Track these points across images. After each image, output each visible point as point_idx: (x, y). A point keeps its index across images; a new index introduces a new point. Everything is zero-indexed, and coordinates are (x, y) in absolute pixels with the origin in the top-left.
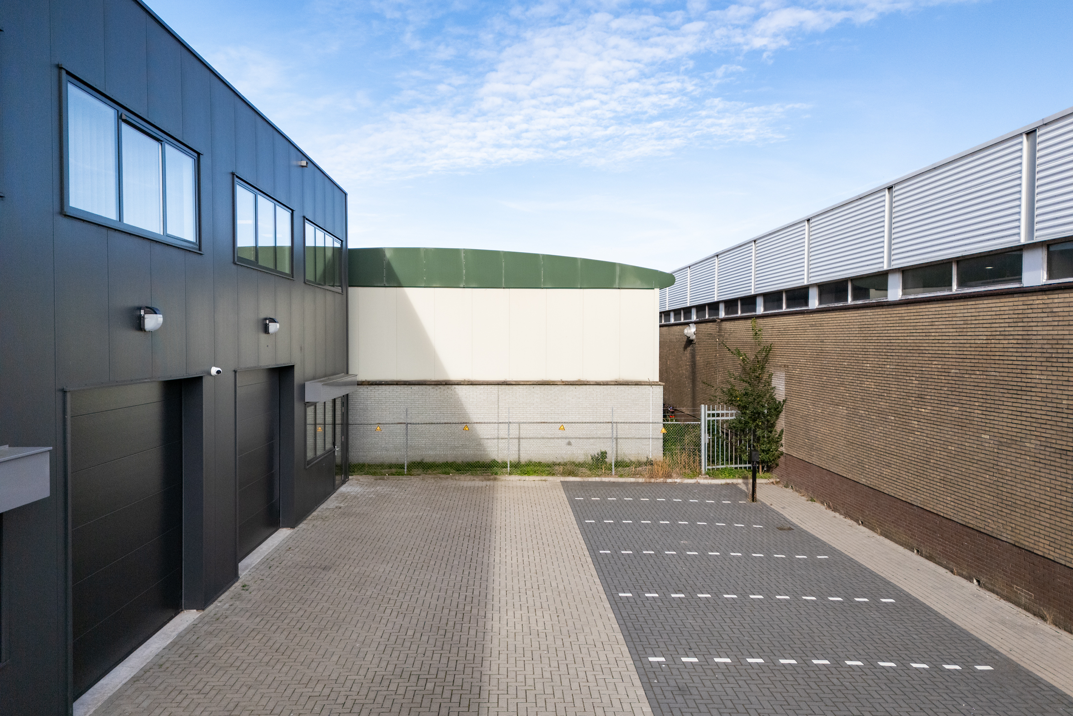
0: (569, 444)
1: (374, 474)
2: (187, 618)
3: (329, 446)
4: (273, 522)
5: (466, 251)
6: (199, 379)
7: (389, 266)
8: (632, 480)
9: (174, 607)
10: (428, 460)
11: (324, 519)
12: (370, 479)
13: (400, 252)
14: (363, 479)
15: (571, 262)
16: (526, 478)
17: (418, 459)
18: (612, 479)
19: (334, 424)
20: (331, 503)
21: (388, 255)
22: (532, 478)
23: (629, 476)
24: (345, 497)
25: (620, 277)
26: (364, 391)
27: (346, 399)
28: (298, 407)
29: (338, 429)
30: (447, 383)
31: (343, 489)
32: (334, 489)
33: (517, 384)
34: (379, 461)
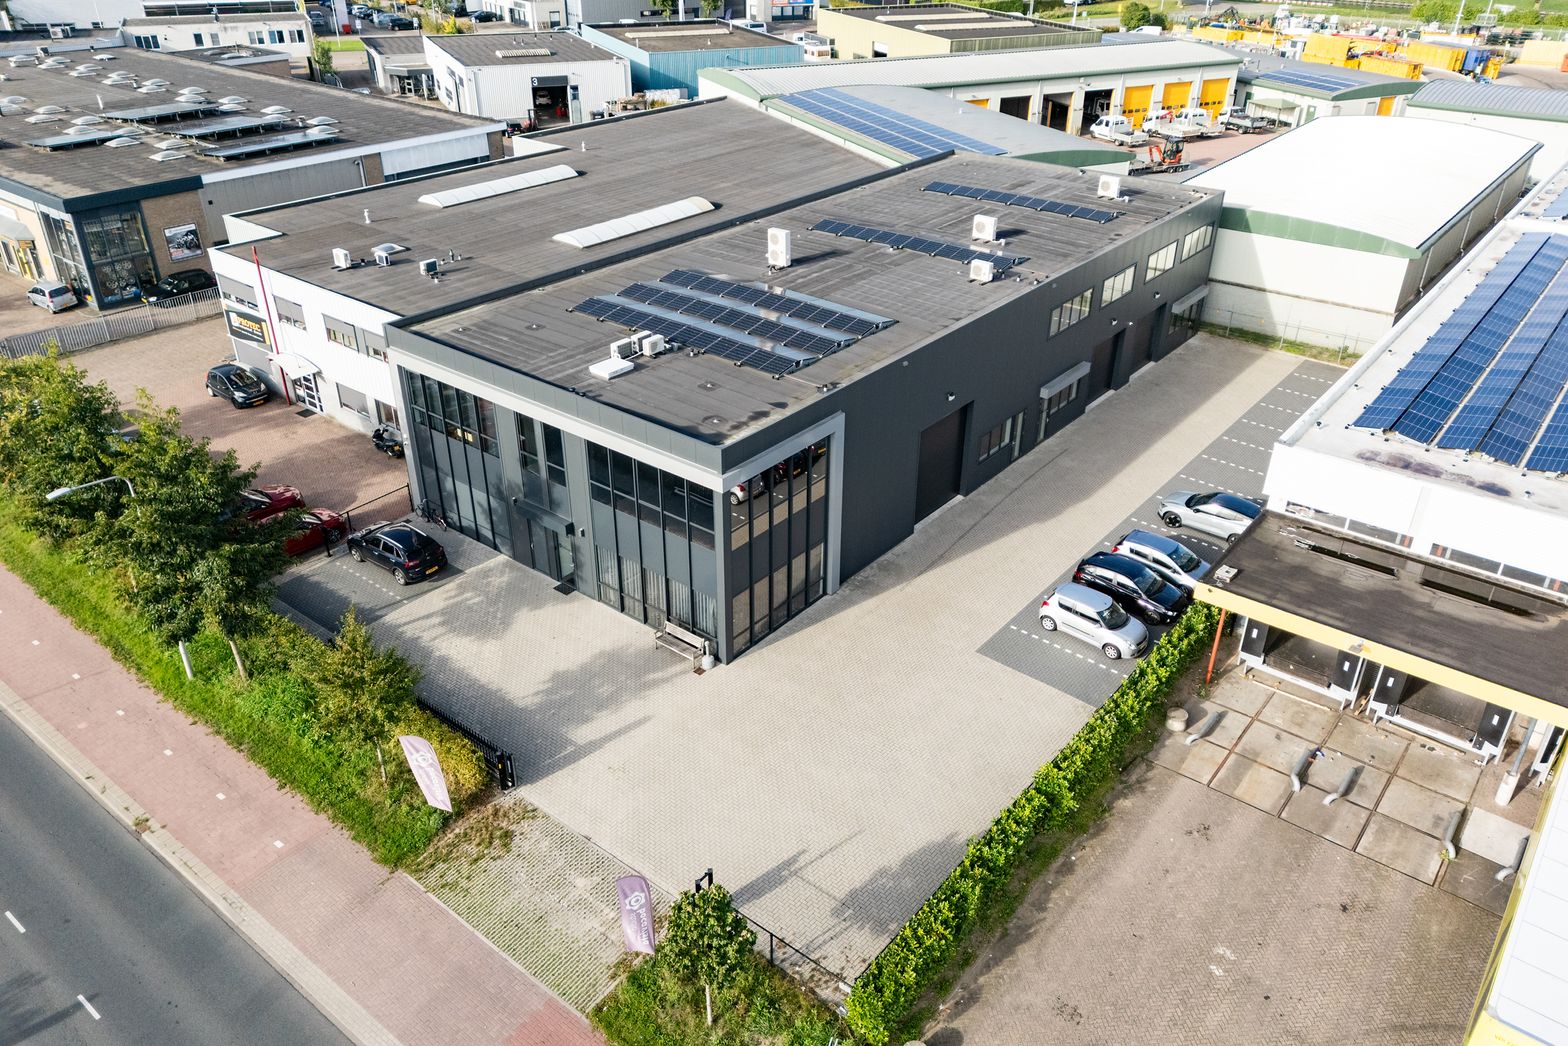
1: (1211, 332)
4: (1149, 358)
6: (1124, 330)
10: (1245, 329)
11: (1170, 359)
12: (1208, 335)
14: (1204, 335)
16: (1288, 353)
17: (1240, 327)
19: (1190, 312)
20: (1179, 350)
22: (1290, 354)
24: (1188, 347)
25: (1385, 247)
26: (1216, 286)
27: (1201, 301)
28: (1167, 315)
29: (1194, 314)
31: (1191, 341)
32: (1186, 340)
34: (1217, 325)
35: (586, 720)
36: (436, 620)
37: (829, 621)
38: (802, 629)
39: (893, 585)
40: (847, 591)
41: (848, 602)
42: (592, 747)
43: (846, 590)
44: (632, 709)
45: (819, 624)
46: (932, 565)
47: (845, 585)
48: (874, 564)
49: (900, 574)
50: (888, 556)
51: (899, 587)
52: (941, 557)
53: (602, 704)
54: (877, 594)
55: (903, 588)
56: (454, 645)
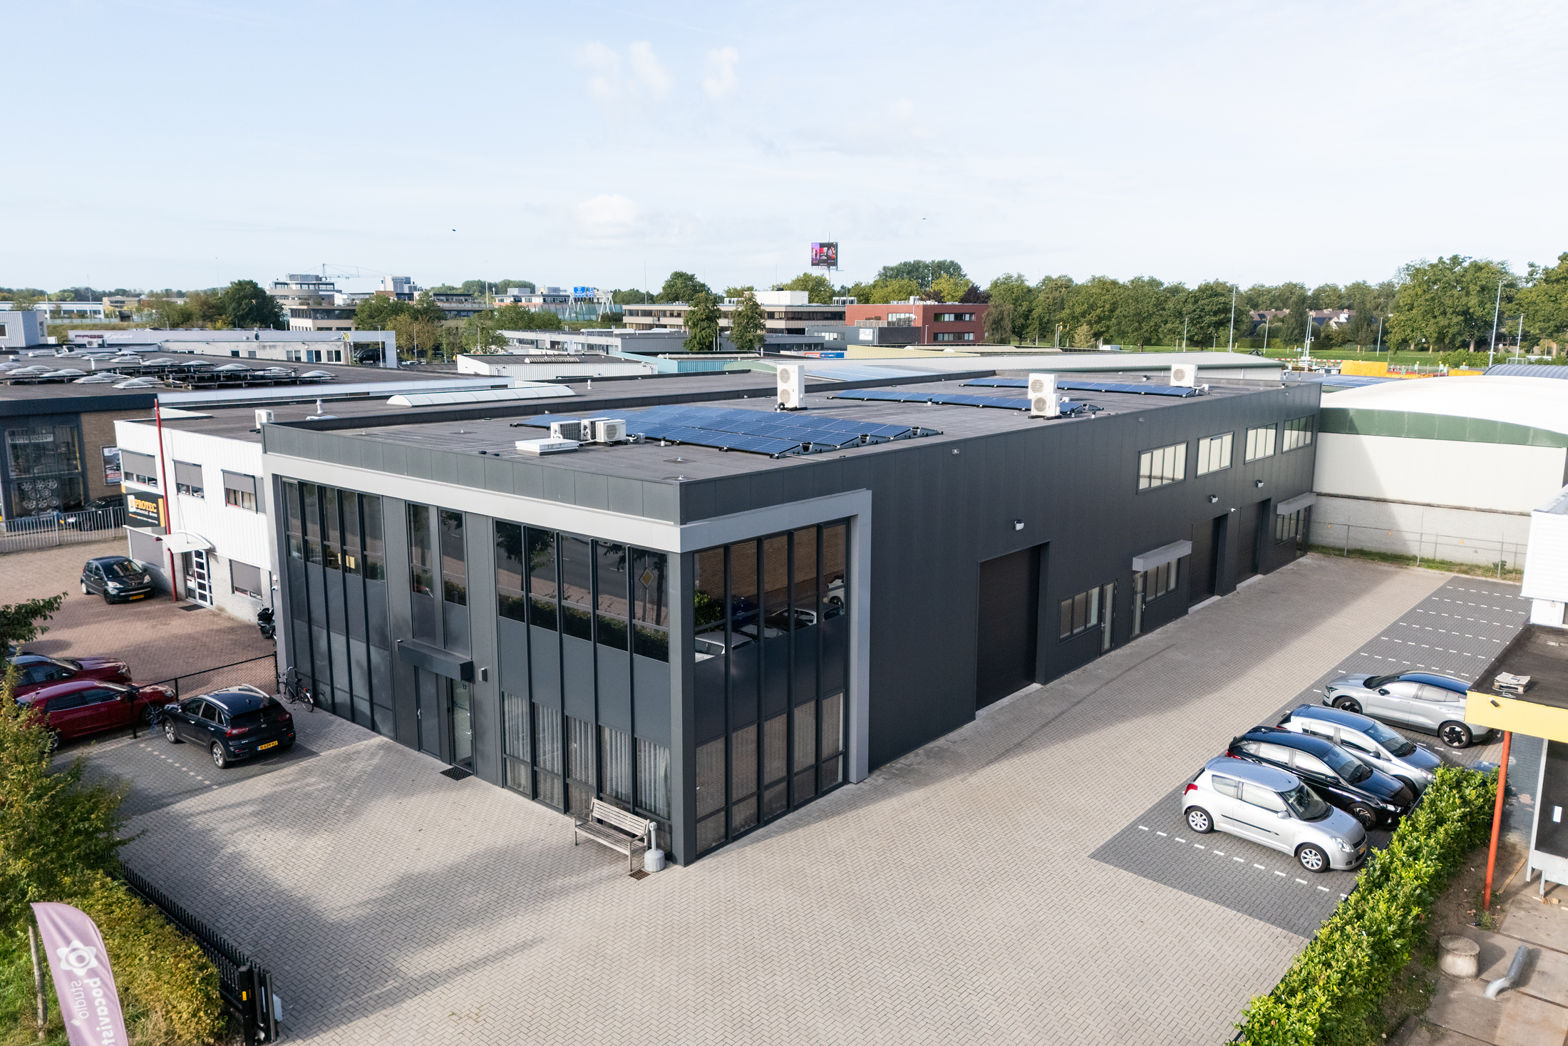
0: (1476, 552)
1: (1324, 553)
2: (1216, 598)
3: (1292, 535)
4: (1254, 571)
5: (1409, 413)
6: (1226, 515)
7: (1351, 421)
8: (1511, 583)
9: (1212, 593)
10: (1366, 549)
11: (1282, 573)
12: (1321, 556)
13: (1358, 411)
14: (1316, 555)
15: (1493, 424)
16: (1430, 570)
17: (1360, 548)
18: (1495, 580)
19: (1298, 520)
20: (1290, 566)
21: (1351, 413)
22: (1433, 571)
23: (1510, 579)
24: (1299, 564)
25: (1533, 438)
26: (1324, 499)
27: (1309, 510)
28: (1272, 516)
29: (1301, 523)
30: (1385, 501)
31: (1302, 560)
32: (1295, 558)
33: (1439, 506)
34: (1332, 545)
35: (432, 940)
36: (249, 809)
37: (852, 815)
38: (809, 823)
39: (950, 775)
40: (880, 780)
41: (881, 793)
42: (430, 981)
43: (878, 778)
44: (514, 928)
45: (836, 819)
46: (1005, 754)
47: (877, 772)
48: (920, 751)
49: (958, 763)
50: (941, 742)
51: (958, 778)
52: (1019, 744)
53: (466, 920)
54: (926, 785)
55: (965, 779)
56: (262, 837)
